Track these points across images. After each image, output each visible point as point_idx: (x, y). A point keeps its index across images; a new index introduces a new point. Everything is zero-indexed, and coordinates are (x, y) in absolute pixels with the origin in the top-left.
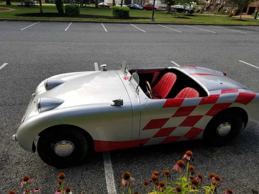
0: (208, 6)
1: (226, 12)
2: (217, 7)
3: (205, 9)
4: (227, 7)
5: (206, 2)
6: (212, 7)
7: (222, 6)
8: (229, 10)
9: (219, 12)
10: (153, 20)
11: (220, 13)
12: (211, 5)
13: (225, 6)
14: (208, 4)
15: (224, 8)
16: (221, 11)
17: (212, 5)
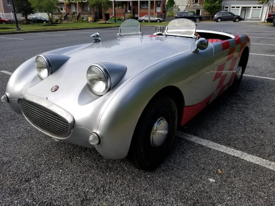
0: (65, 15)
1: (85, 20)
2: (74, 16)
3: (63, 18)
4: (84, 15)
5: (62, 11)
6: (69, 16)
7: (79, 14)
8: (87, 17)
9: (78, 20)
10: (19, 29)
11: (80, 21)
12: (67, 14)
13: (82, 14)
14: (64, 13)
15: (81, 16)
16: (80, 19)
17: (69, 14)
